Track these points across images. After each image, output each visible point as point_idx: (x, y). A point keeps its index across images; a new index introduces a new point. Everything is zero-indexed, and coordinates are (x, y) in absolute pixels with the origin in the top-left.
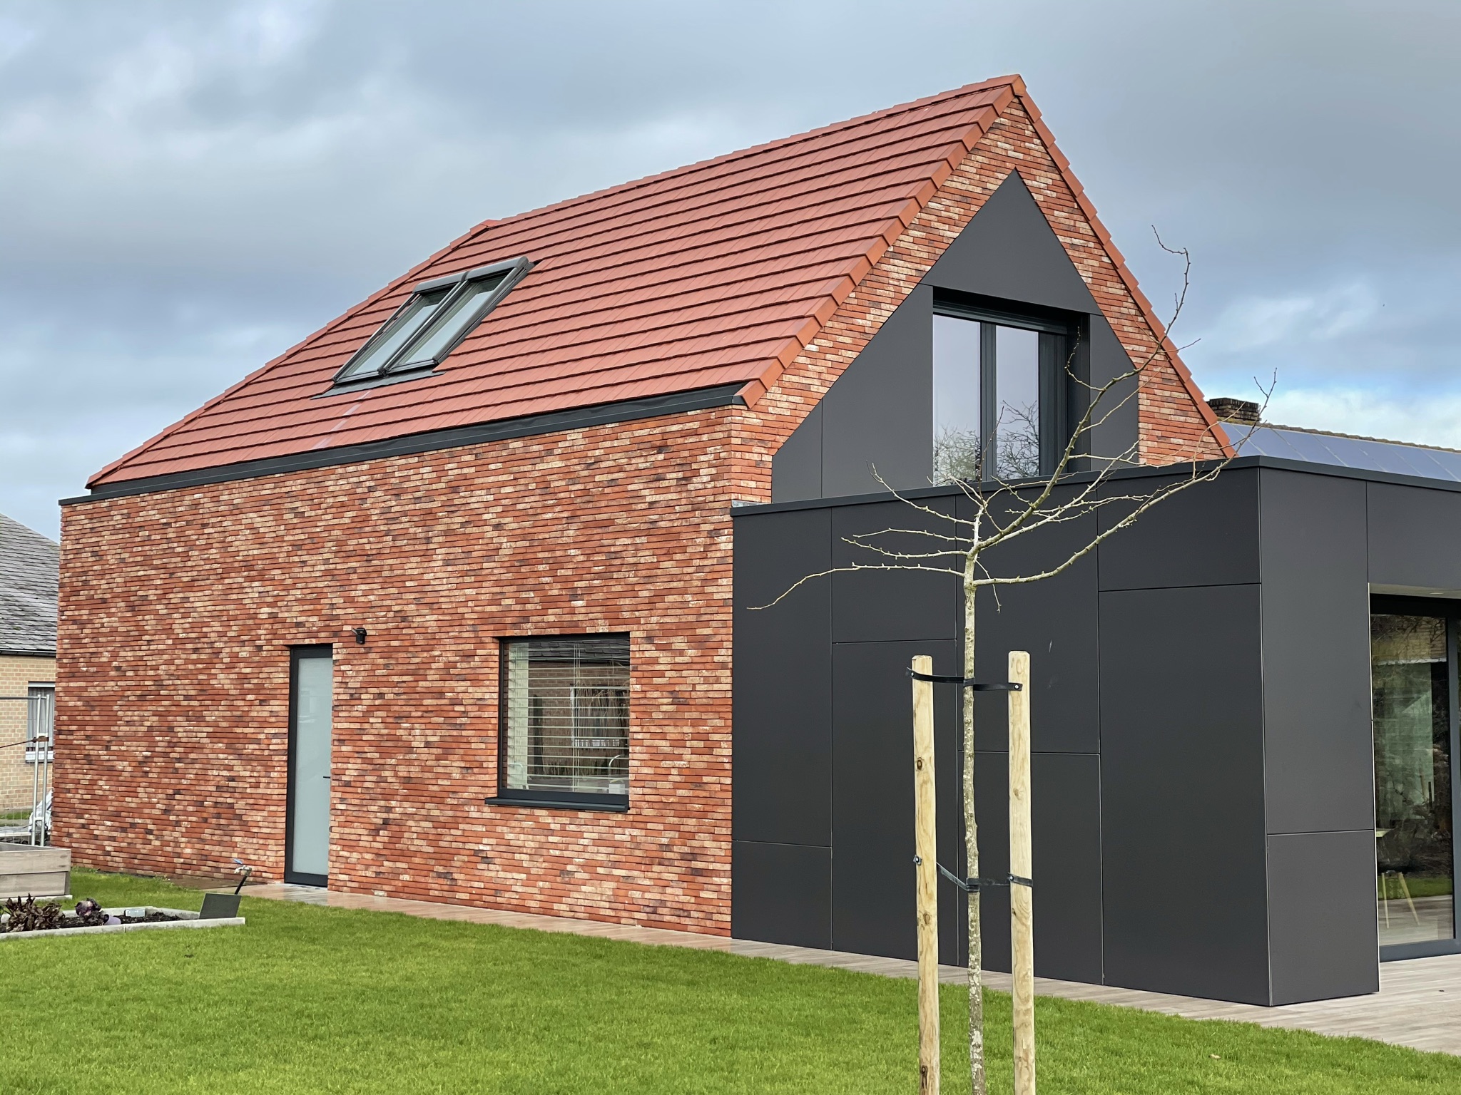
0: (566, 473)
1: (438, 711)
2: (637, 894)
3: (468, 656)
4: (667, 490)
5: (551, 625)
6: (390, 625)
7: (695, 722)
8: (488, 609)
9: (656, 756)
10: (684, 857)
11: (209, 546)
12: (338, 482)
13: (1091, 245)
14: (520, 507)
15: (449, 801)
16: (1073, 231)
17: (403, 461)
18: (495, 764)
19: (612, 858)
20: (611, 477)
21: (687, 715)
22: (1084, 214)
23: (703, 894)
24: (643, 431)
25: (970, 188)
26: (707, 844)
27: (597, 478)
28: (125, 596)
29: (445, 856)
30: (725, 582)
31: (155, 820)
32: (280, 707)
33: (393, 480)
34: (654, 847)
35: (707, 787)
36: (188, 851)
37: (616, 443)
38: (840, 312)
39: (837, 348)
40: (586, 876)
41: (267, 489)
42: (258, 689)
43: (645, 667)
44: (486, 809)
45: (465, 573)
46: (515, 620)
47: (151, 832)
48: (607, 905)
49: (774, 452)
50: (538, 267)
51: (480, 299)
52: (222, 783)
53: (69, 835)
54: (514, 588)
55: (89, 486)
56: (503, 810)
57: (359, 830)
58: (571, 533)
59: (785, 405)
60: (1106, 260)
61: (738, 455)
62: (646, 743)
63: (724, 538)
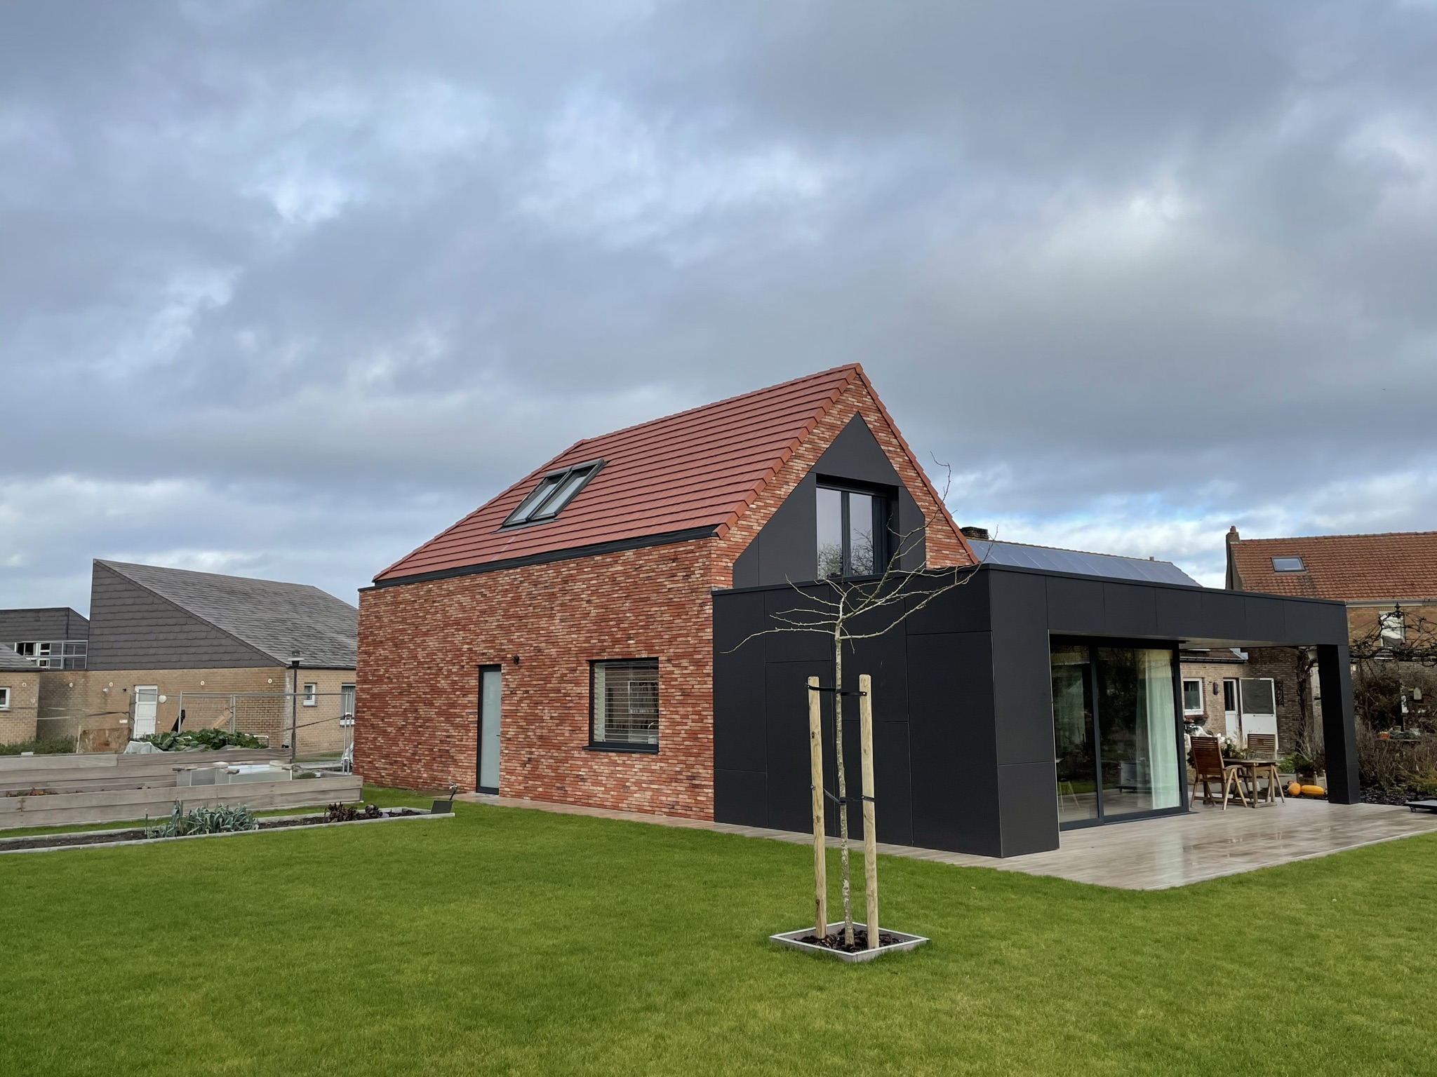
0: (624, 573)
1: (557, 700)
2: (664, 798)
3: (574, 670)
4: (677, 582)
5: (617, 654)
6: (532, 654)
7: (694, 705)
8: (584, 645)
9: (674, 723)
10: (689, 778)
11: (437, 612)
12: (504, 578)
13: (899, 450)
14: (600, 591)
15: (563, 748)
16: (890, 444)
17: (538, 567)
18: (587, 728)
19: (650, 778)
20: (648, 575)
21: (689, 701)
22: (894, 435)
23: (699, 798)
24: (665, 551)
25: (835, 422)
26: (701, 771)
27: (641, 576)
28: (392, 639)
29: (561, 778)
30: (708, 630)
31: (408, 759)
32: (473, 698)
33: (534, 577)
34: (673, 773)
35: (700, 740)
36: (425, 775)
37: (651, 557)
38: (767, 488)
39: (767, 506)
40: (636, 788)
41: (467, 583)
42: (462, 688)
43: (666, 676)
44: (583, 752)
45: (572, 626)
46: (598, 651)
47: (405, 765)
48: (647, 804)
49: (734, 561)
50: (609, 464)
51: (579, 481)
52: (443, 739)
53: (363, 767)
54: (597, 634)
55: (374, 581)
56: (592, 753)
57: (515, 764)
58: (627, 604)
59: (740, 536)
60: (906, 458)
61: (715, 563)
62: (668, 716)
63: (708, 607)
